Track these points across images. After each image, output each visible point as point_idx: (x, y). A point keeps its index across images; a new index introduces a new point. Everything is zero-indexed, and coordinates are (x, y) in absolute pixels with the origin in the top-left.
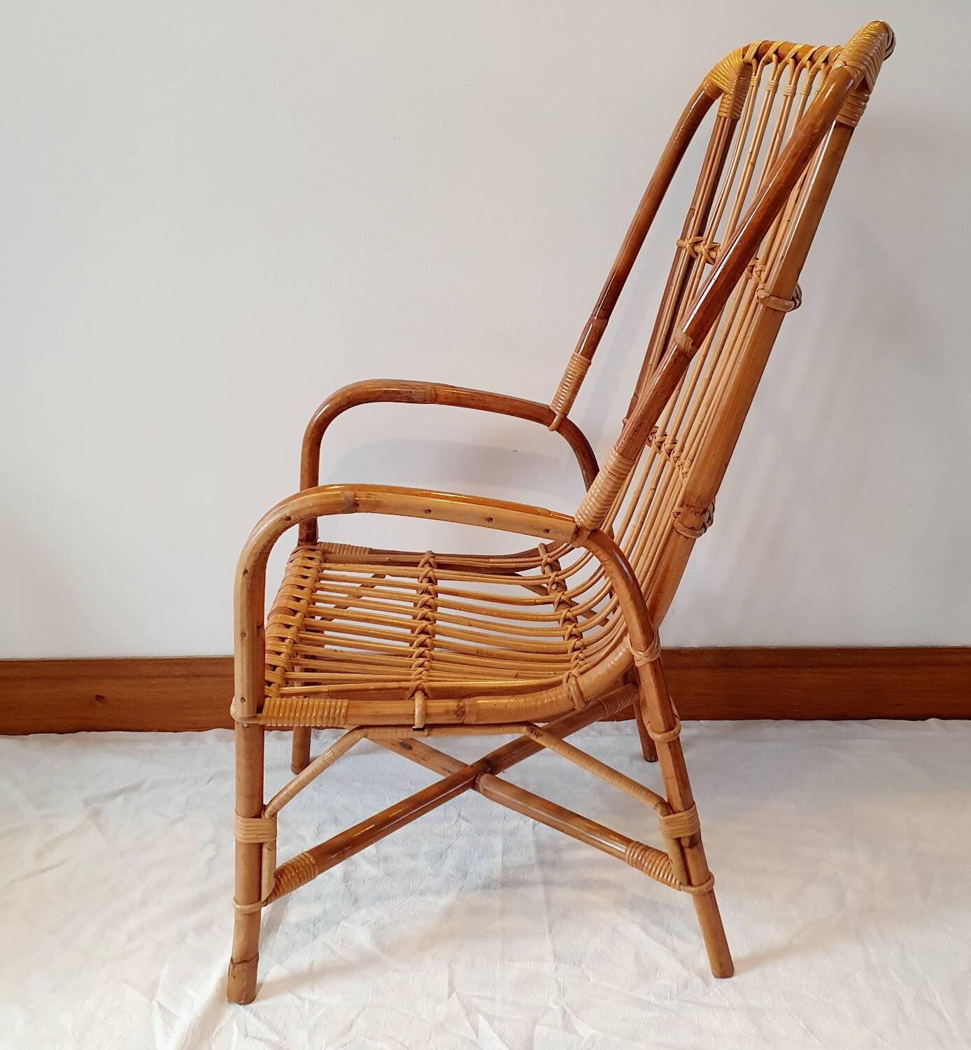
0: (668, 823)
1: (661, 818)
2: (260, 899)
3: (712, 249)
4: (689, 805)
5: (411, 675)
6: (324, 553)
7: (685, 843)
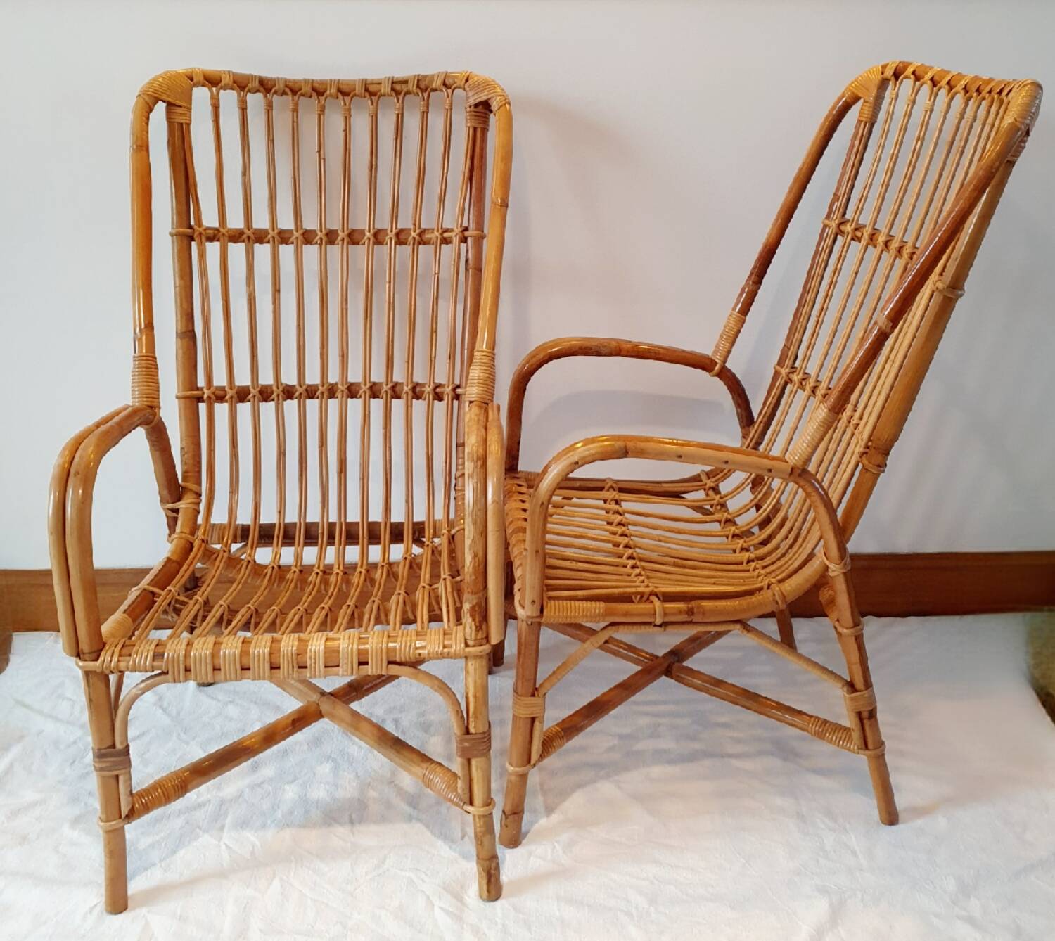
0: (852, 699)
1: (848, 696)
2: (529, 761)
3: (856, 229)
4: (868, 684)
5: (635, 582)
6: (527, 480)
7: (865, 715)
